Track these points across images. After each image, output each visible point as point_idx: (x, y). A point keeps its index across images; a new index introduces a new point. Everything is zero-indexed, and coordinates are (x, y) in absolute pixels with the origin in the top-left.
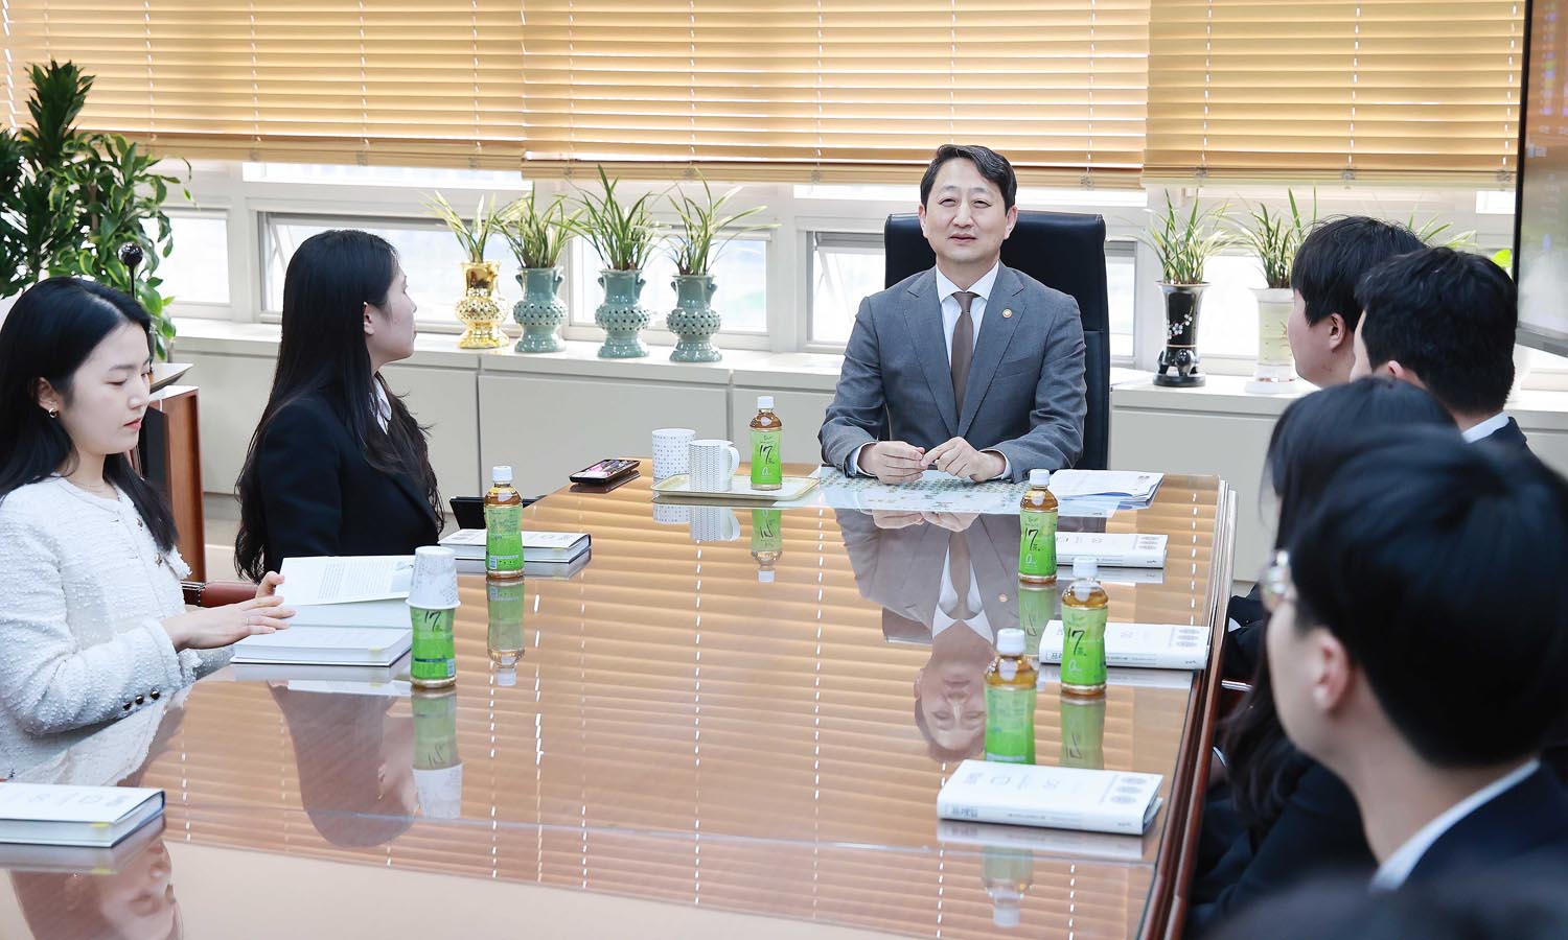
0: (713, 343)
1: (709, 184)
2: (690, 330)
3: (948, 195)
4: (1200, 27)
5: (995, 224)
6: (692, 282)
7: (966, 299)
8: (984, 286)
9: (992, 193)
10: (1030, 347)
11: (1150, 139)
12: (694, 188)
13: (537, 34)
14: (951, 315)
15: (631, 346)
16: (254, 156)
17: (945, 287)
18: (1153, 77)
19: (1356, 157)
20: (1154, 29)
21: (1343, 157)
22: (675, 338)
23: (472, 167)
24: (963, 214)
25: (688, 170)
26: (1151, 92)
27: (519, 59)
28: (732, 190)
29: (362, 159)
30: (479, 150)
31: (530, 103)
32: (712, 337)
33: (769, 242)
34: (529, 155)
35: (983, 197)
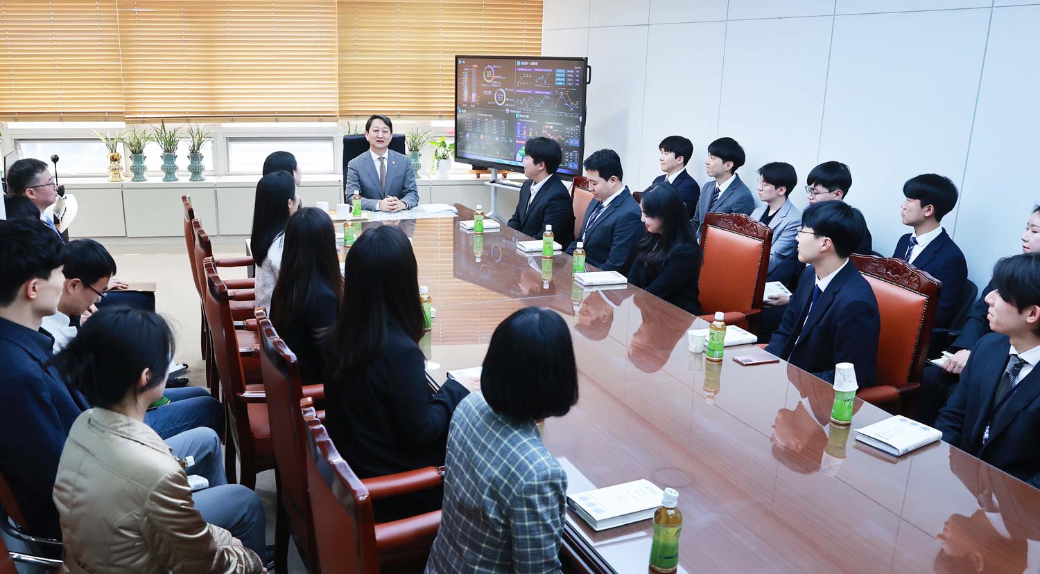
0: (203, 174)
1: (198, 124)
2: (196, 171)
3: (376, 129)
4: (353, 75)
5: (388, 138)
6: (195, 155)
7: (381, 159)
8: (386, 155)
9: (388, 129)
10: (402, 172)
11: (340, 107)
12: (193, 125)
13: (128, 76)
14: (378, 165)
15: (174, 177)
16: (16, 120)
17: (375, 156)
18: (340, 89)
19: (400, 112)
20: (339, 75)
21: (397, 111)
22: (190, 173)
23: (106, 121)
24: (380, 134)
25: (187, 119)
26: (340, 93)
27: (121, 84)
28: (202, 126)
29: (61, 119)
30: (107, 115)
31: (126, 99)
32: (202, 173)
33: (213, 141)
34: (127, 116)
35: (386, 130)
